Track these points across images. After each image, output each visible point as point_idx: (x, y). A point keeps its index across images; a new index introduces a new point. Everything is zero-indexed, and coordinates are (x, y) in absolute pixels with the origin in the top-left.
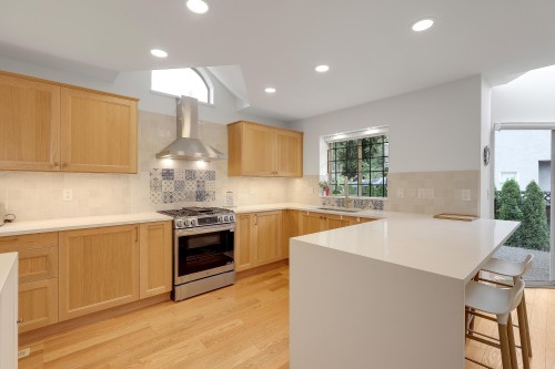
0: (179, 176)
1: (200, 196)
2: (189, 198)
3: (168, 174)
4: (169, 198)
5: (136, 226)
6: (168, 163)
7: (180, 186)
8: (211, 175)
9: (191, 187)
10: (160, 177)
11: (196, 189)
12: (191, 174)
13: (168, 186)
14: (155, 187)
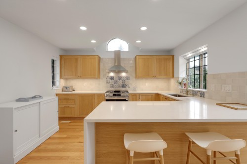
0: (116, 79)
1: (123, 86)
2: (119, 87)
3: (112, 78)
4: (112, 86)
5: (94, 94)
6: (112, 74)
7: (116, 83)
8: (128, 78)
9: (120, 83)
10: (109, 79)
11: (122, 83)
12: (120, 78)
13: (112, 82)
14: (108, 83)
